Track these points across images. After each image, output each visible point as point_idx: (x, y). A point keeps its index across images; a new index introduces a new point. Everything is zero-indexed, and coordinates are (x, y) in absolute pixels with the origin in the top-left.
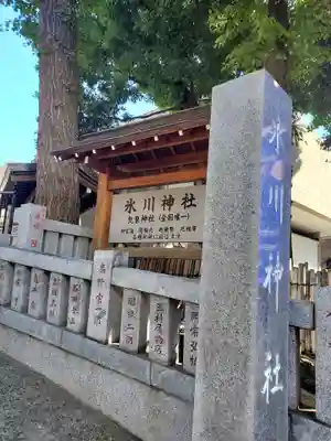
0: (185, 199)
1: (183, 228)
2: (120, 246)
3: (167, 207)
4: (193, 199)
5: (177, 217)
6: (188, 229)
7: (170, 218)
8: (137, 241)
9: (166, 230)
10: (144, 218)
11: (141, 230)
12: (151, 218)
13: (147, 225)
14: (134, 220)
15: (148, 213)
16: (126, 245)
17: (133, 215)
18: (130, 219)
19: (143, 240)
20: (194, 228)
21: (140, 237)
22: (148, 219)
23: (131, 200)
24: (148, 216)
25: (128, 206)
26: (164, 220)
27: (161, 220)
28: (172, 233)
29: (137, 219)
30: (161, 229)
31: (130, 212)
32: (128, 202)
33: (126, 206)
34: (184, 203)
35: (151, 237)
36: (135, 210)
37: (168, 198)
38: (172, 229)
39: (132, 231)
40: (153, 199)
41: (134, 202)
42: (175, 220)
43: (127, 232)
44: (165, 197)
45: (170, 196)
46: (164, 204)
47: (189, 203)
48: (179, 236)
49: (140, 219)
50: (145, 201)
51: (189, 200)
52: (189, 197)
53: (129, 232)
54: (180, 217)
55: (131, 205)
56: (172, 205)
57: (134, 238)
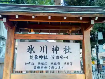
0: (65, 49)
1: (65, 64)
2: (24, 72)
3: (55, 52)
4: (69, 49)
5: (61, 57)
6: (68, 64)
7: (57, 57)
8: (37, 69)
9: (55, 64)
10: (41, 57)
11: (39, 64)
12: (46, 57)
13: (43, 60)
14: (34, 58)
15: (43, 54)
18: (31, 57)
19: (40, 69)
20: (71, 64)
21: (39, 67)
22: (43, 57)
23: (31, 46)
24: (43, 56)
25: (30, 49)
26: (53, 58)
27: (52, 58)
28: (59, 66)
29: (36, 57)
30: (52, 64)
31: (31, 53)
32: (29, 47)
33: (28, 49)
34: (65, 50)
35: (46, 68)
36: (34, 52)
37: (55, 47)
38: (59, 63)
39: (33, 64)
40: (46, 47)
41: (34, 48)
42: (60, 59)
43: (29, 64)
44: (54, 46)
45: (57, 46)
46: (53, 50)
47: (68, 51)
48: (63, 67)
49: (38, 57)
50: (41, 47)
51: (68, 49)
52: (68, 48)
53: (31, 64)
54: (63, 58)
55: (31, 49)
56: (58, 51)
57: (35, 68)
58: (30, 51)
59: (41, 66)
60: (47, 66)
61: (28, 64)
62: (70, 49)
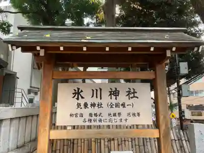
0: (129, 93)
1: (129, 114)
2: (68, 128)
3: (113, 97)
5: (123, 105)
6: (134, 115)
7: (117, 105)
8: (88, 124)
9: (115, 115)
10: (93, 105)
11: (91, 115)
12: (100, 105)
13: (96, 110)
14: (82, 106)
15: (96, 101)
16: (74, 127)
17: (82, 102)
18: (79, 105)
19: (93, 123)
20: (139, 114)
22: (97, 105)
23: (79, 89)
24: (97, 103)
25: (76, 93)
26: (112, 107)
27: (109, 107)
28: (121, 117)
29: (86, 105)
30: (110, 115)
31: (78, 99)
32: (75, 90)
33: (73, 94)
34: (128, 95)
35: (100, 121)
36: (82, 98)
37: (114, 90)
38: (119, 114)
39: (82, 115)
40: (101, 90)
41: (82, 91)
42: (121, 107)
43: (76, 116)
44: (111, 89)
45: (116, 89)
46: (110, 95)
47: (132, 95)
48: (126, 120)
49: (89, 106)
50: (93, 91)
51: (132, 93)
52: (132, 91)
53: (78, 116)
54: (126, 106)
55: (79, 93)
56: (118, 95)
57: (85, 121)
58: (76, 97)
59: (93, 117)
60: (102, 119)
61: (74, 116)
62: (136, 92)
